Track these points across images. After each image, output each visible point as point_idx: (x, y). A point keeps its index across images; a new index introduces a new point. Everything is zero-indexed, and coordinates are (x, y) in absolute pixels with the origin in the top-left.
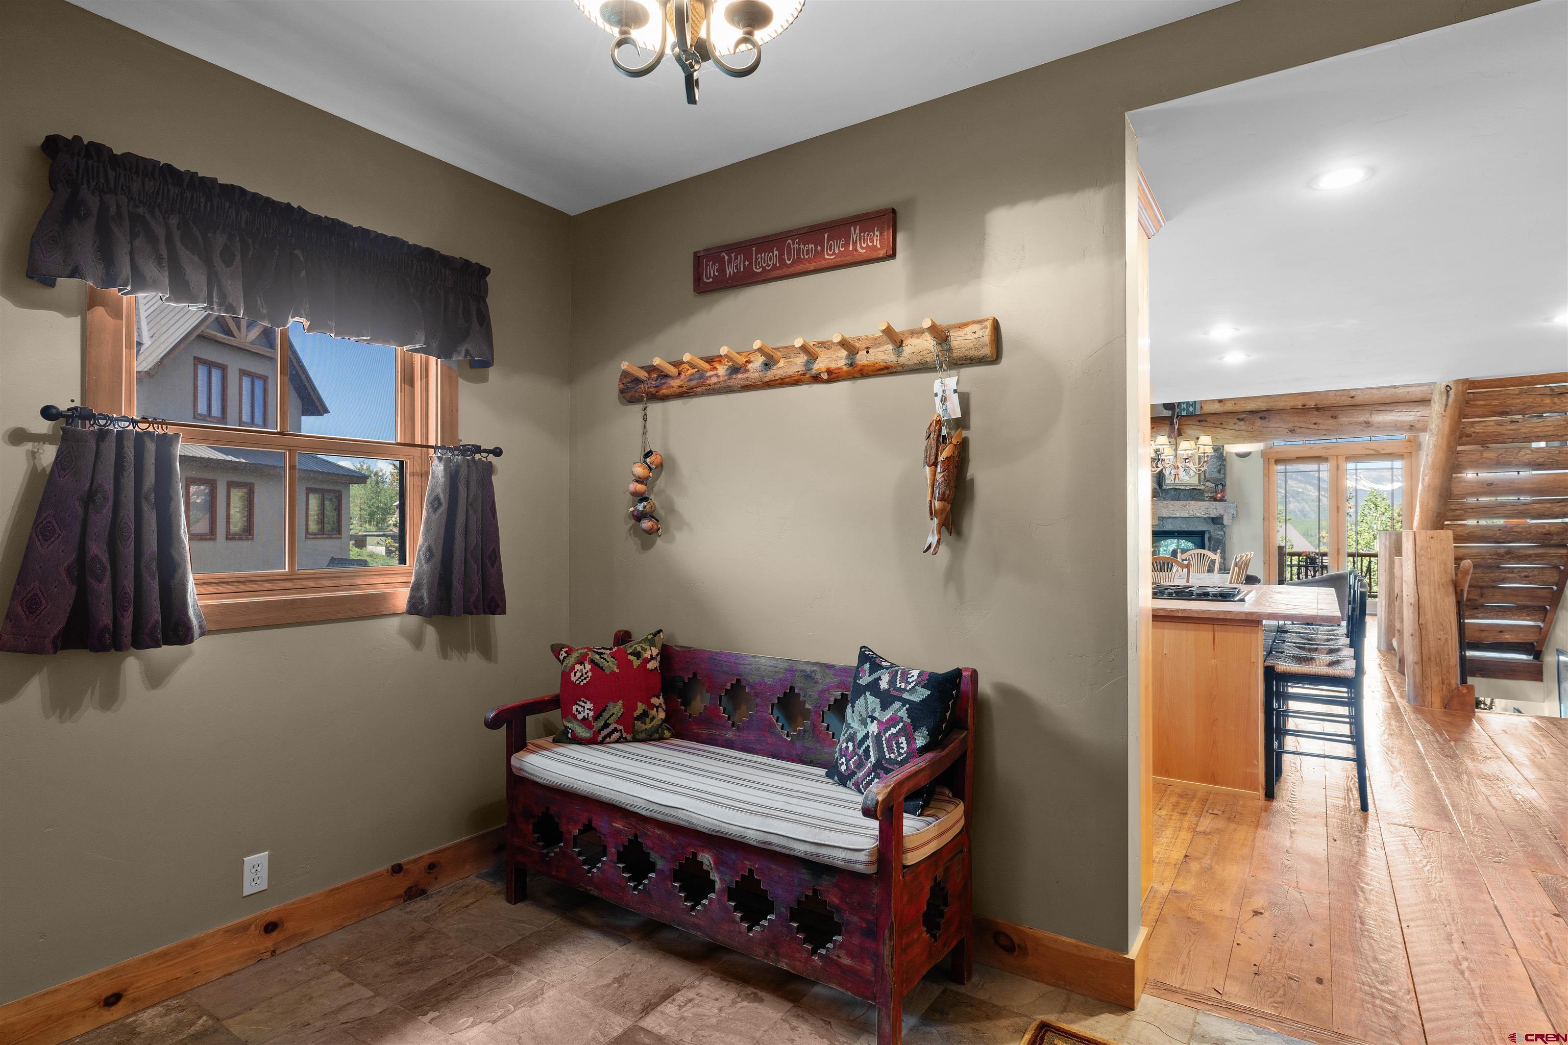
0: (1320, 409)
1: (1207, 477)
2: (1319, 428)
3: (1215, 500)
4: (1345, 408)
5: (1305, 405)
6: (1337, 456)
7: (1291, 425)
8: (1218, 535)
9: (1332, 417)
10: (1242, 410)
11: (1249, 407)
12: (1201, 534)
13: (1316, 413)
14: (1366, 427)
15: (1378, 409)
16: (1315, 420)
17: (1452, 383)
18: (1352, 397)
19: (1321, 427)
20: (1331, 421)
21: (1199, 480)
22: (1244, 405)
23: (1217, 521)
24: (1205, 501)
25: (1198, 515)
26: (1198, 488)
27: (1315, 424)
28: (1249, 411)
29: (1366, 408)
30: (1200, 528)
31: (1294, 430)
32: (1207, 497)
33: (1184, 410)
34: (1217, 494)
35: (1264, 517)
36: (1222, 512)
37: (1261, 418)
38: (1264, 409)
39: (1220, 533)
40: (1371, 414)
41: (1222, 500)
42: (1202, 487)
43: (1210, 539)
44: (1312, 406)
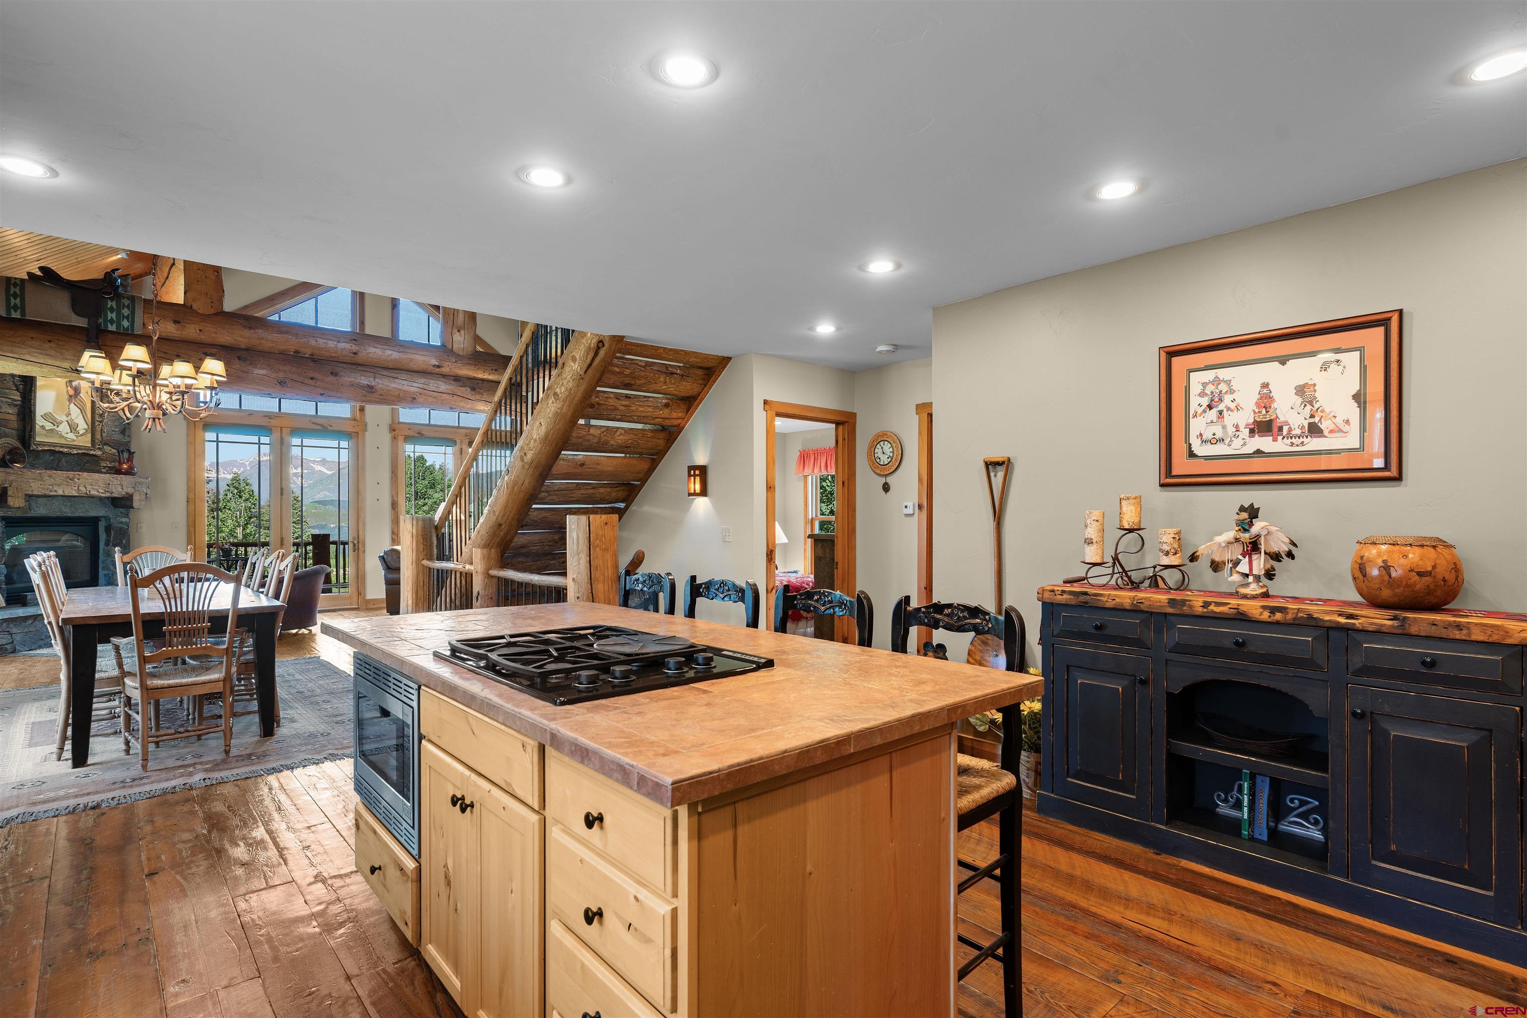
0: (316, 361)
1: (104, 439)
2: (316, 385)
3: (118, 472)
4: (345, 365)
5: (298, 352)
6: (281, 428)
7: (281, 375)
8: (122, 523)
9: (332, 373)
10: (209, 341)
11: (222, 340)
12: (93, 522)
13: (312, 364)
14: (369, 392)
15: (382, 373)
16: (311, 375)
17: (607, 339)
18: (355, 354)
19: (318, 383)
20: (332, 378)
21: (93, 441)
22: (214, 335)
23: (123, 503)
24: (101, 473)
25: (94, 493)
26: (92, 452)
27: (312, 379)
28: (221, 346)
29: (368, 370)
30: (93, 513)
31: (285, 383)
32: (104, 467)
33: (112, 322)
34: (120, 463)
35: (188, 498)
36: (130, 490)
37: (239, 358)
38: (243, 347)
39: (124, 520)
40: (375, 378)
41: (129, 472)
42: (99, 453)
43: (108, 529)
44: (307, 356)
